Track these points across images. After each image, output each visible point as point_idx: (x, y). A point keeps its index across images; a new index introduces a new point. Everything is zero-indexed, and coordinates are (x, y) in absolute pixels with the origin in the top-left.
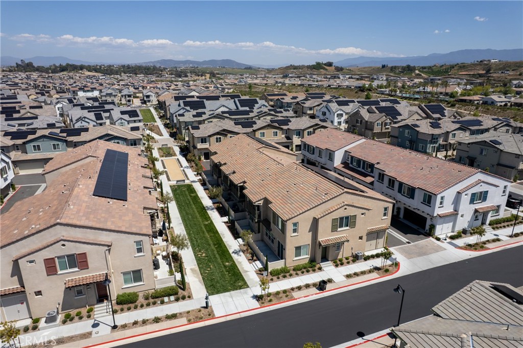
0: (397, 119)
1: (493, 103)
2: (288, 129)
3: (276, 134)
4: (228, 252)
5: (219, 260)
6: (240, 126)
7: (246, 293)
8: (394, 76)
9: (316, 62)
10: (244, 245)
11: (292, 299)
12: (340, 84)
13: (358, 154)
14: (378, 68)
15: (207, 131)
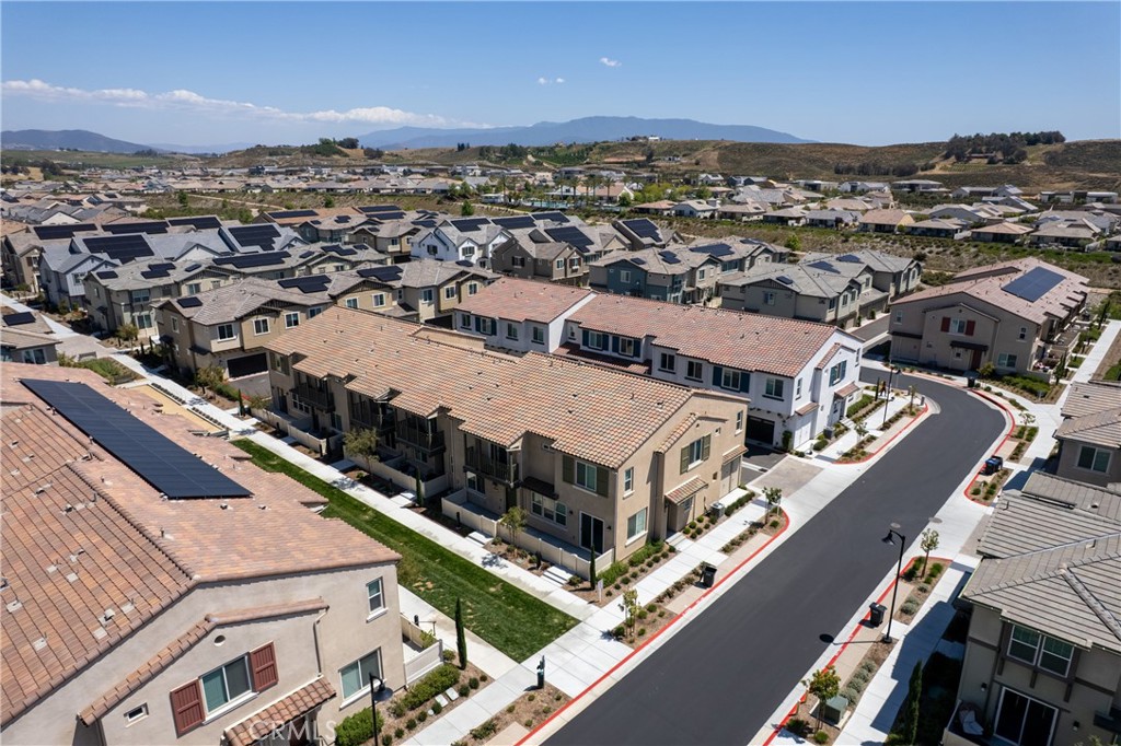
0: (588, 251)
1: (692, 213)
2: (404, 287)
3: (380, 301)
4: (474, 565)
5: (470, 586)
6: (296, 290)
7: (584, 633)
8: (495, 168)
9: (321, 140)
10: (494, 543)
11: (674, 618)
12: (399, 187)
13: (598, 323)
14: (451, 151)
15: (227, 309)
